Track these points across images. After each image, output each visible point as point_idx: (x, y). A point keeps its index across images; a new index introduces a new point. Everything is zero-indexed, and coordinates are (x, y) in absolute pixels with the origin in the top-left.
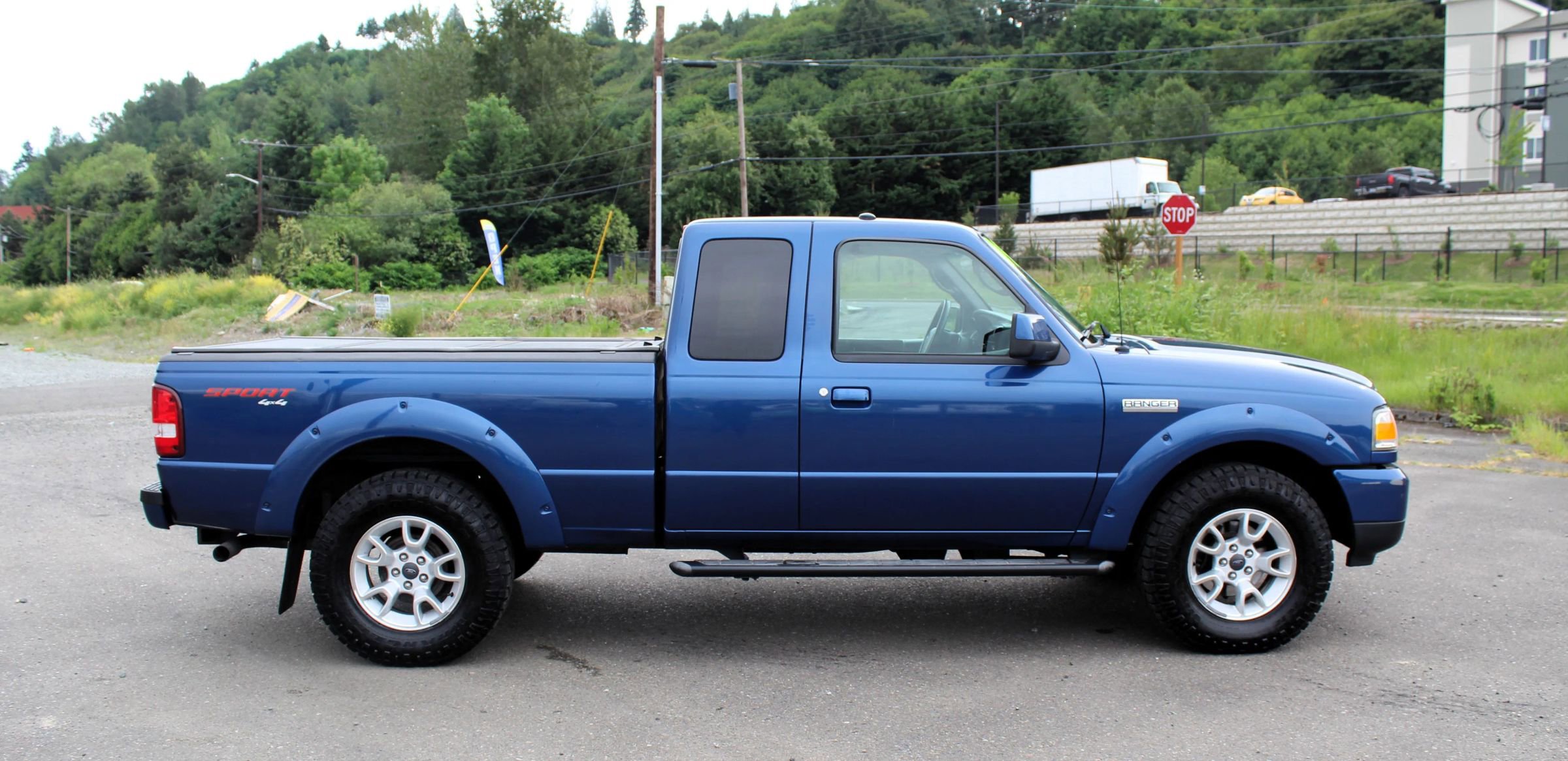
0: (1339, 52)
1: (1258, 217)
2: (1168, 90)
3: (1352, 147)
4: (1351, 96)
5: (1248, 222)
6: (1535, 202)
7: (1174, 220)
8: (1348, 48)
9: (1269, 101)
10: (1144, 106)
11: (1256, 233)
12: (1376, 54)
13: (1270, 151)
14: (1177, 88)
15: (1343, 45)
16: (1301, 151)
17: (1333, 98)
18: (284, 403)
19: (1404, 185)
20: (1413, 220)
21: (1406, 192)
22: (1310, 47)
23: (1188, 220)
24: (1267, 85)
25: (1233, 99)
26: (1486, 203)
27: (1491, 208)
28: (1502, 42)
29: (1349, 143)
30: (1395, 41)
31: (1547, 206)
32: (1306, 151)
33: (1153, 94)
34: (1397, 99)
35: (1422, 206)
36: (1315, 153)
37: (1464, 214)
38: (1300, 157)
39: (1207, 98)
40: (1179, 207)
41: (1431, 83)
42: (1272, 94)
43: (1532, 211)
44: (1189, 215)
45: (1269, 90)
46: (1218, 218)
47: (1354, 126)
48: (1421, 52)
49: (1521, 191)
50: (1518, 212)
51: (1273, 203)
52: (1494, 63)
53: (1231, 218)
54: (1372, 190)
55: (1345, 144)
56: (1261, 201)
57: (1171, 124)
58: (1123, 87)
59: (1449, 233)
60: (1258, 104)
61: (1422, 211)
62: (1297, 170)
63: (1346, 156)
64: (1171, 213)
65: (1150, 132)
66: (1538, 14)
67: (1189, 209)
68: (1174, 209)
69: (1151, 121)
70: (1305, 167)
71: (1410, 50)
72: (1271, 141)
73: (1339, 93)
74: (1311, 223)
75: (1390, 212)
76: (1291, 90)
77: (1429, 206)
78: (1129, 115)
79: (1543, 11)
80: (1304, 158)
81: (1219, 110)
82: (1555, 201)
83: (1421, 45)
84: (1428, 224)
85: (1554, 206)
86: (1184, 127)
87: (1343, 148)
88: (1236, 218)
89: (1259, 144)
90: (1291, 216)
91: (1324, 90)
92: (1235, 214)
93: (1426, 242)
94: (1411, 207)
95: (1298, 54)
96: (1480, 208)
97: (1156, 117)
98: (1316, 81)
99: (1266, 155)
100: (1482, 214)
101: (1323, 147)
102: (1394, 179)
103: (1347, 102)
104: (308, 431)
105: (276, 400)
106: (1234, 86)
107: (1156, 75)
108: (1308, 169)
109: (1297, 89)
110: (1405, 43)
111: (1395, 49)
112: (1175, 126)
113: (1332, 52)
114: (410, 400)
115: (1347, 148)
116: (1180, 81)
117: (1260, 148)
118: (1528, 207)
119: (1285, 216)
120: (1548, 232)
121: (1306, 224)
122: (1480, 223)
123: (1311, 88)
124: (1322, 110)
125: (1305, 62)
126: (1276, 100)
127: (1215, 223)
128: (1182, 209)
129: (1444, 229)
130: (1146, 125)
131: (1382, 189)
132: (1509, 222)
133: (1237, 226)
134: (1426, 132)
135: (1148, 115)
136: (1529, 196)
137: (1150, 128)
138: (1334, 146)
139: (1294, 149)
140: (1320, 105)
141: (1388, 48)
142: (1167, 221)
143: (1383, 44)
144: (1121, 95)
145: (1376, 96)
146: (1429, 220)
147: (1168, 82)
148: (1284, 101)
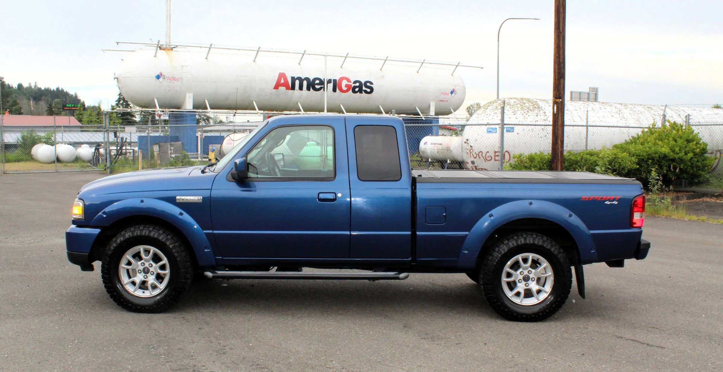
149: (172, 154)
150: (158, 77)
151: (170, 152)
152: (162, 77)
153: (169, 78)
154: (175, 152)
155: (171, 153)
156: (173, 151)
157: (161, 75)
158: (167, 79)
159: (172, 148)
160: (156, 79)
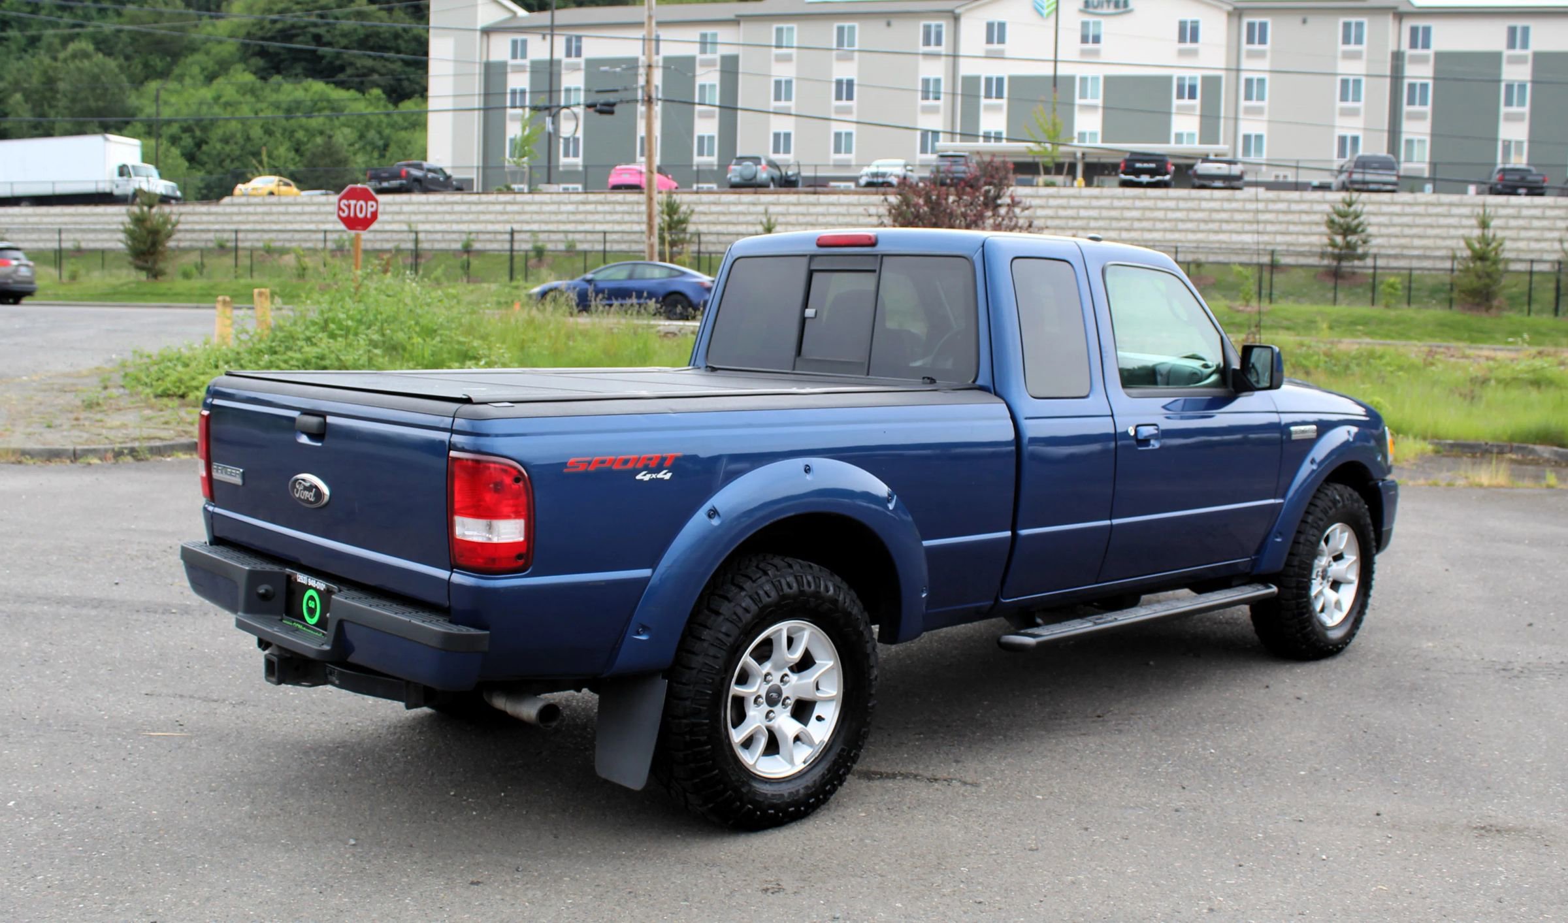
0: (270, 30)
1: (260, 209)
2: (74, 56)
3: (287, 134)
4: (284, 78)
5: (248, 213)
6: (553, 203)
7: (352, 215)
8: (279, 26)
9: (193, 77)
10: (45, 72)
11: (259, 227)
12: (309, 36)
13: (198, 133)
14: (85, 55)
15: (274, 22)
16: (233, 135)
17: (264, 79)
18: (668, 476)
19: (417, 180)
20: (432, 217)
21: (418, 187)
22: (236, 20)
23: (369, 216)
24: (190, 59)
25: (151, 73)
26: (506, 203)
27: (509, 208)
28: (485, 37)
29: (285, 130)
30: (328, 24)
31: (564, 208)
32: (239, 135)
33: (55, 59)
34: (332, 86)
35: (440, 204)
36: (248, 139)
37: (483, 213)
38: (232, 142)
39: (121, 67)
40: (358, 200)
41: (365, 71)
42: (196, 70)
43: (551, 213)
44: (370, 210)
45: (193, 64)
46: (214, 208)
47: (289, 112)
48: (356, 38)
49: (540, 192)
50: (536, 213)
51: (272, 193)
52: (478, 57)
53: (229, 209)
54: (385, 184)
55: (280, 131)
56: (260, 191)
57: (82, 95)
58: (13, 47)
59: (512, 233)
60: (180, 78)
61: (439, 208)
62: (229, 156)
63: (282, 144)
64: (349, 206)
65: (54, 103)
66: (515, 13)
67: (370, 203)
68: (353, 202)
69: (56, 91)
70: (238, 153)
71: (344, 35)
72: (199, 122)
73: (271, 75)
74: (319, 218)
75: (406, 208)
76: (217, 67)
77: (448, 203)
78: (25, 81)
79: (522, 12)
80: (236, 143)
81: (138, 83)
82: (572, 203)
83: (355, 30)
84: (446, 222)
85: (571, 208)
86: (97, 100)
87: (278, 135)
88: (235, 209)
89: (185, 125)
90: (298, 209)
91: (254, 69)
92: (233, 205)
93: (444, 241)
94: (428, 203)
95: (222, 27)
96: (499, 208)
97: (61, 86)
98: (244, 59)
99: (194, 137)
100: (502, 213)
101: (256, 132)
102: (408, 173)
103: (280, 85)
104: (701, 515)
105: (659, 472)
106: (151, 57)
107: (55, 36)
108: (241, 156)
109: (223, 67)
110: (338, 26)
111: (328, 31)
112: (86, 99)
113: (262, 28)
114: (814, 461)
115: (283, 134)
116: (86, 45)
117: (187, 129)
118: (546, 208)
119: (291, 209)
120: (607, 235)
121: (315, 218)
122: (499, 222)
123: (240, 66)
124: (253, 91)
125: (231, 36)
126: (201, 77)
127: (209, 214)
128: (362, 202)
129: (508, 228)
130: (48, 94)
131: (395, 183)
132: (528, 222)
133: (236, 218)
134: (364, 122)
135: (50, 82)
136: (546, 198)
137: (54, 98)
138: (269, 132)
139: (225, 132)
140: (250, 85)
141: (322, 31)
142: (344, 215)
143: (315, 25)
144: (12, 57)
145: (310, 80)
146: (448, 217)
147: (72, 47)
148: (210, 78)
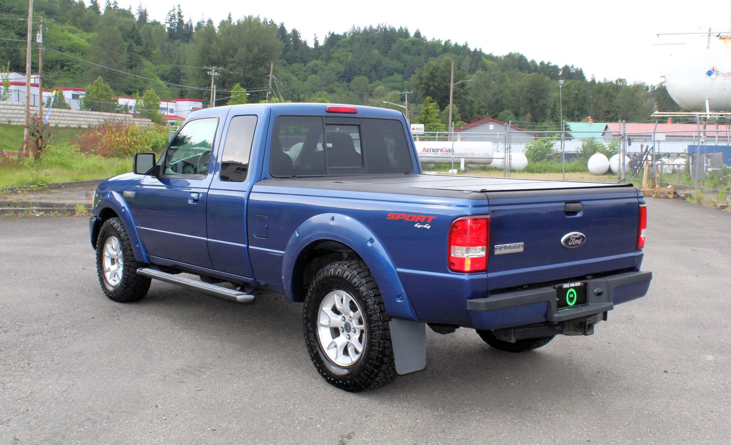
149: (709, 167)
150: (709, 73)
151: (706, 165)
152: (715, 73)
153: (724, 75)
154: (713, 165)
155: (707, 167)
156: (710, 164)
157: (714, 71)
158: (721, 75)
159: (709, 160)
160: (707, 75)
